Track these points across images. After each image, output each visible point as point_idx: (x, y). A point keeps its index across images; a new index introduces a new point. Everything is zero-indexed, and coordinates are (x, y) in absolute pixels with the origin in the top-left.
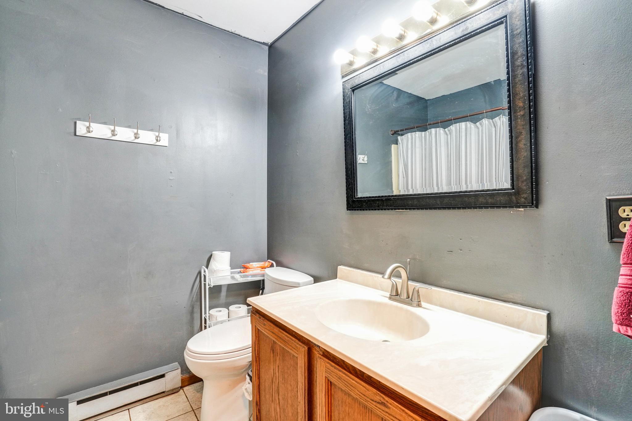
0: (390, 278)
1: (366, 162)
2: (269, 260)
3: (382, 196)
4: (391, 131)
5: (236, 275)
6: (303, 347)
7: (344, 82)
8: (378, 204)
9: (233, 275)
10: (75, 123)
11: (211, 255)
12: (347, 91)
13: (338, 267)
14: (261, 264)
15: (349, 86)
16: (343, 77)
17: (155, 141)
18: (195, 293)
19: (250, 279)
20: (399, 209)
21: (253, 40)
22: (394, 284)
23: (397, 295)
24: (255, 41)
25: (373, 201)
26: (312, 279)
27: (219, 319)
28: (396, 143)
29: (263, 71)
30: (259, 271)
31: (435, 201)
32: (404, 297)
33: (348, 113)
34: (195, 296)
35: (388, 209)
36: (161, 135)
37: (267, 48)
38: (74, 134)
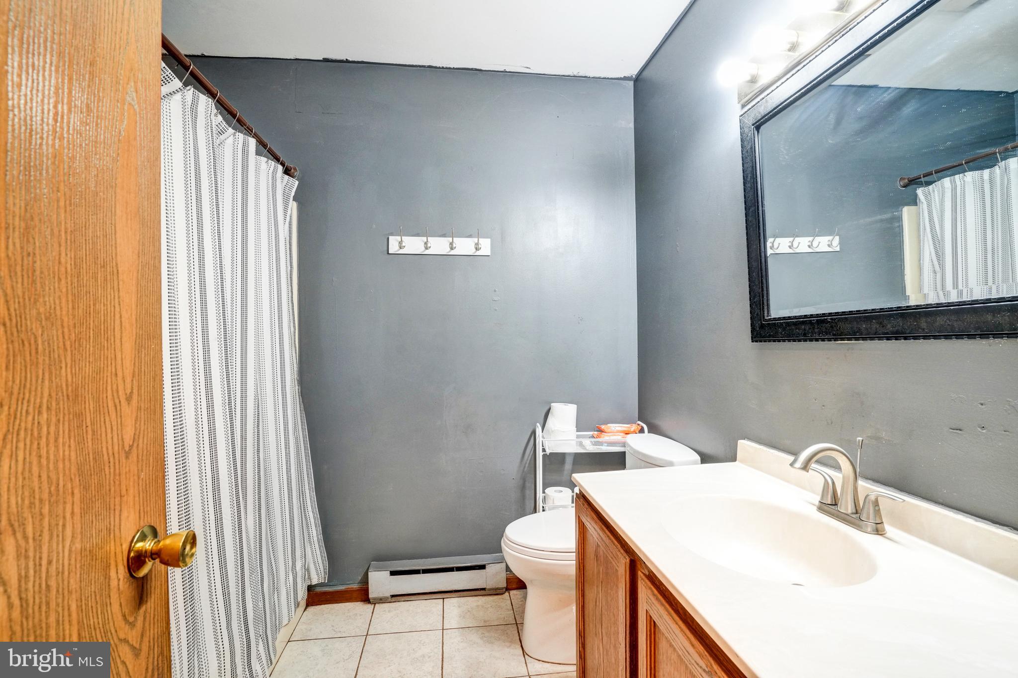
0: (805, 467)
1: (838, 249)
2: (639, 422)
3: (812, 316)
4: (902, 179)
5: (586, 441)
6: (625, 557)
7: (742, 115)
8: (805, 330)
9: (581, 439)
10: (388, 239)
11: (550, 409)
12: (746, 130)
13: (739, 441)
14: (624, 427)
15: (750, 121)
16: (743, 106)
17: (475, 250)
18: (527, 460)
19: (605, 449)
20: (842, 339)
21: (608, 78)
22: (828, 483)
23: (834, 503)
24: (611, 79)
25: (795, 324)
26: (698, 458)
27: (557, 503)
28: (914, 201)
29: (626, 123)
30: (619, 438)
31: (917, 322)
32: (847, 509)
33: (750, 169)
34: (527, 465)
35: (823, 340)
36: (482, 241)
37: (631, 83)
38: (386, 252)
